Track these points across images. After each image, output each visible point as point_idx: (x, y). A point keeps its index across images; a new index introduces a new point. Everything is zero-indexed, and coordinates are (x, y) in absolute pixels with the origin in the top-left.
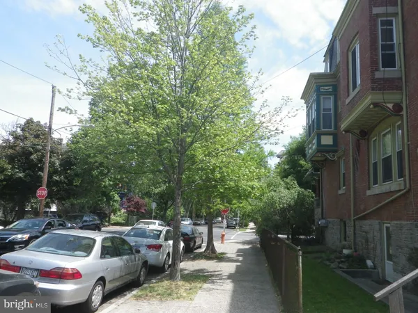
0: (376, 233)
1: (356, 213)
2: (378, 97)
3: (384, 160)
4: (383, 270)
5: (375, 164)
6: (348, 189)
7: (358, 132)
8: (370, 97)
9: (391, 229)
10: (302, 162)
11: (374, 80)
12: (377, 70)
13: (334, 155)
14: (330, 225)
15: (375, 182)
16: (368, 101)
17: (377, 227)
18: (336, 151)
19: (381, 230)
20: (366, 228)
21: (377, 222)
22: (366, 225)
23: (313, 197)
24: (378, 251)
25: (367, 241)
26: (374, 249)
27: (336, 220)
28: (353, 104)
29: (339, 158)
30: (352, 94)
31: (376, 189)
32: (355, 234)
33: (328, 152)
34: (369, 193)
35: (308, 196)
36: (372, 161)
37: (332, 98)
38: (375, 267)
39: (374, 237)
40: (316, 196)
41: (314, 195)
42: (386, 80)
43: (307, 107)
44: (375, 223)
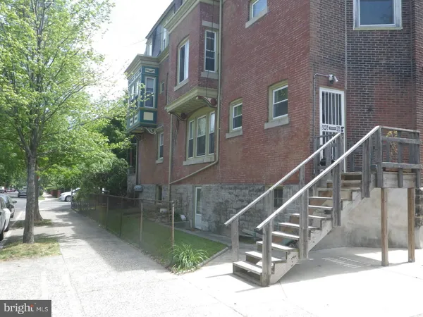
0: (189, 194)
1: (172, 179)
2: (202, 92)
3: (199, 139)
4: (193, 220)
5: (191, 142)
6: (166, 159)
7: (180, 114)
8: (196, 91)
9: (202, 190)
10: (117, 132)
11: (200, 79)
12: (203, 71)
13: (153, 130)
14: (145, 190)
15: (191, 155)
16: (194, 93)
17: (191, 190)
18: (155, 127)
19: (193, 192)
20: (181, 190)
21: (191, 185)
22: (181, 188)
23: (126, 166)
24: (190, 207)
25: (181, 200)
26: (187, 206)
27: (152, 185)
28: (181, 92)
29: (158, 133)
30: (180, 84)
31: (191, 161)
32: (170, 195)
33: (148, 127)
34: (185, 163)
35: (122, 165)
36: (189, 139)
37: (155, 79)
38: (187, 220)
39: (188, 197)
40: (129, 164)
41: (127, 163)
42: (208, 79)
43: (129, 83)
44: (189, 186)
